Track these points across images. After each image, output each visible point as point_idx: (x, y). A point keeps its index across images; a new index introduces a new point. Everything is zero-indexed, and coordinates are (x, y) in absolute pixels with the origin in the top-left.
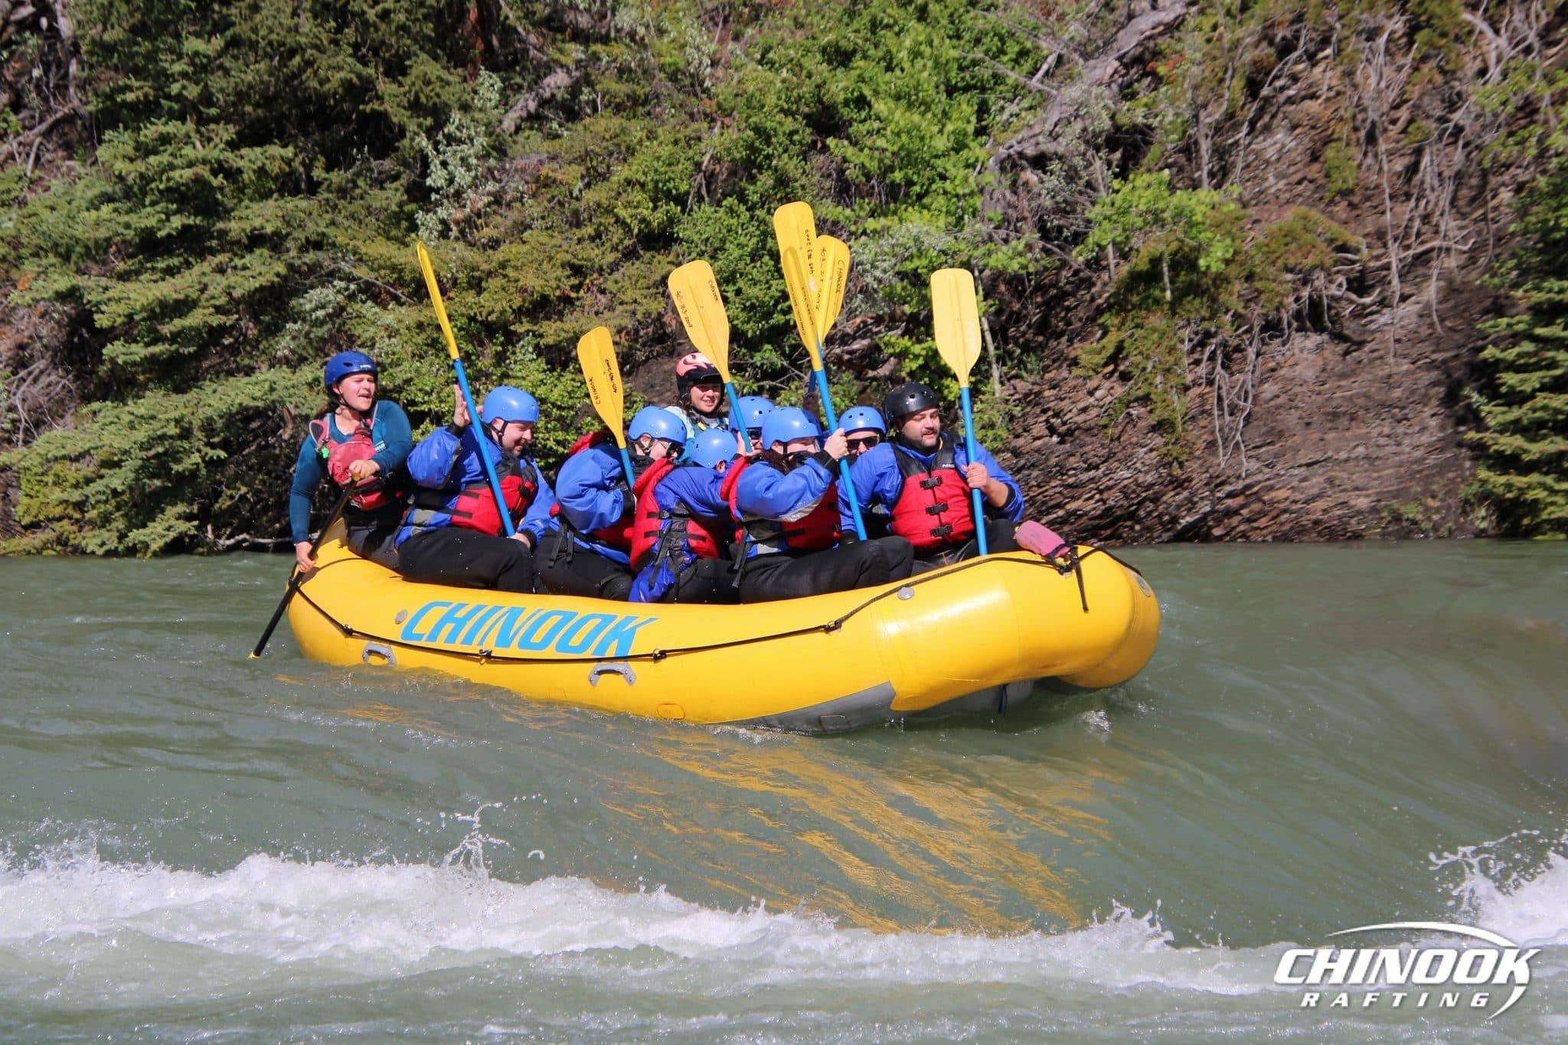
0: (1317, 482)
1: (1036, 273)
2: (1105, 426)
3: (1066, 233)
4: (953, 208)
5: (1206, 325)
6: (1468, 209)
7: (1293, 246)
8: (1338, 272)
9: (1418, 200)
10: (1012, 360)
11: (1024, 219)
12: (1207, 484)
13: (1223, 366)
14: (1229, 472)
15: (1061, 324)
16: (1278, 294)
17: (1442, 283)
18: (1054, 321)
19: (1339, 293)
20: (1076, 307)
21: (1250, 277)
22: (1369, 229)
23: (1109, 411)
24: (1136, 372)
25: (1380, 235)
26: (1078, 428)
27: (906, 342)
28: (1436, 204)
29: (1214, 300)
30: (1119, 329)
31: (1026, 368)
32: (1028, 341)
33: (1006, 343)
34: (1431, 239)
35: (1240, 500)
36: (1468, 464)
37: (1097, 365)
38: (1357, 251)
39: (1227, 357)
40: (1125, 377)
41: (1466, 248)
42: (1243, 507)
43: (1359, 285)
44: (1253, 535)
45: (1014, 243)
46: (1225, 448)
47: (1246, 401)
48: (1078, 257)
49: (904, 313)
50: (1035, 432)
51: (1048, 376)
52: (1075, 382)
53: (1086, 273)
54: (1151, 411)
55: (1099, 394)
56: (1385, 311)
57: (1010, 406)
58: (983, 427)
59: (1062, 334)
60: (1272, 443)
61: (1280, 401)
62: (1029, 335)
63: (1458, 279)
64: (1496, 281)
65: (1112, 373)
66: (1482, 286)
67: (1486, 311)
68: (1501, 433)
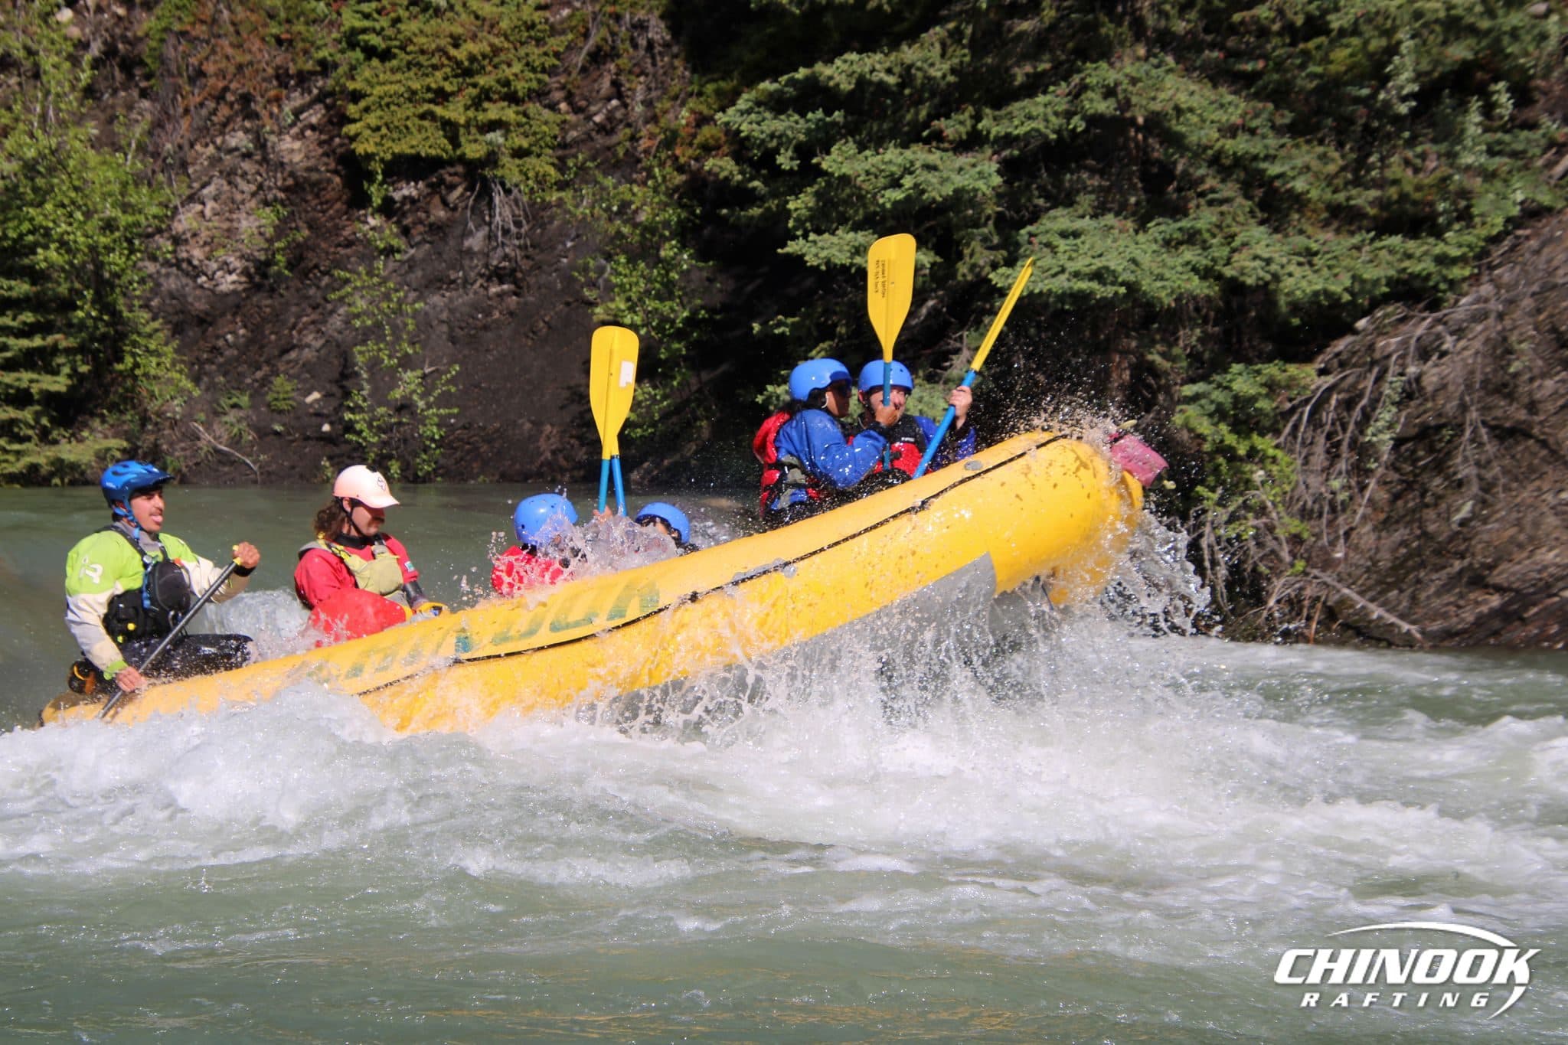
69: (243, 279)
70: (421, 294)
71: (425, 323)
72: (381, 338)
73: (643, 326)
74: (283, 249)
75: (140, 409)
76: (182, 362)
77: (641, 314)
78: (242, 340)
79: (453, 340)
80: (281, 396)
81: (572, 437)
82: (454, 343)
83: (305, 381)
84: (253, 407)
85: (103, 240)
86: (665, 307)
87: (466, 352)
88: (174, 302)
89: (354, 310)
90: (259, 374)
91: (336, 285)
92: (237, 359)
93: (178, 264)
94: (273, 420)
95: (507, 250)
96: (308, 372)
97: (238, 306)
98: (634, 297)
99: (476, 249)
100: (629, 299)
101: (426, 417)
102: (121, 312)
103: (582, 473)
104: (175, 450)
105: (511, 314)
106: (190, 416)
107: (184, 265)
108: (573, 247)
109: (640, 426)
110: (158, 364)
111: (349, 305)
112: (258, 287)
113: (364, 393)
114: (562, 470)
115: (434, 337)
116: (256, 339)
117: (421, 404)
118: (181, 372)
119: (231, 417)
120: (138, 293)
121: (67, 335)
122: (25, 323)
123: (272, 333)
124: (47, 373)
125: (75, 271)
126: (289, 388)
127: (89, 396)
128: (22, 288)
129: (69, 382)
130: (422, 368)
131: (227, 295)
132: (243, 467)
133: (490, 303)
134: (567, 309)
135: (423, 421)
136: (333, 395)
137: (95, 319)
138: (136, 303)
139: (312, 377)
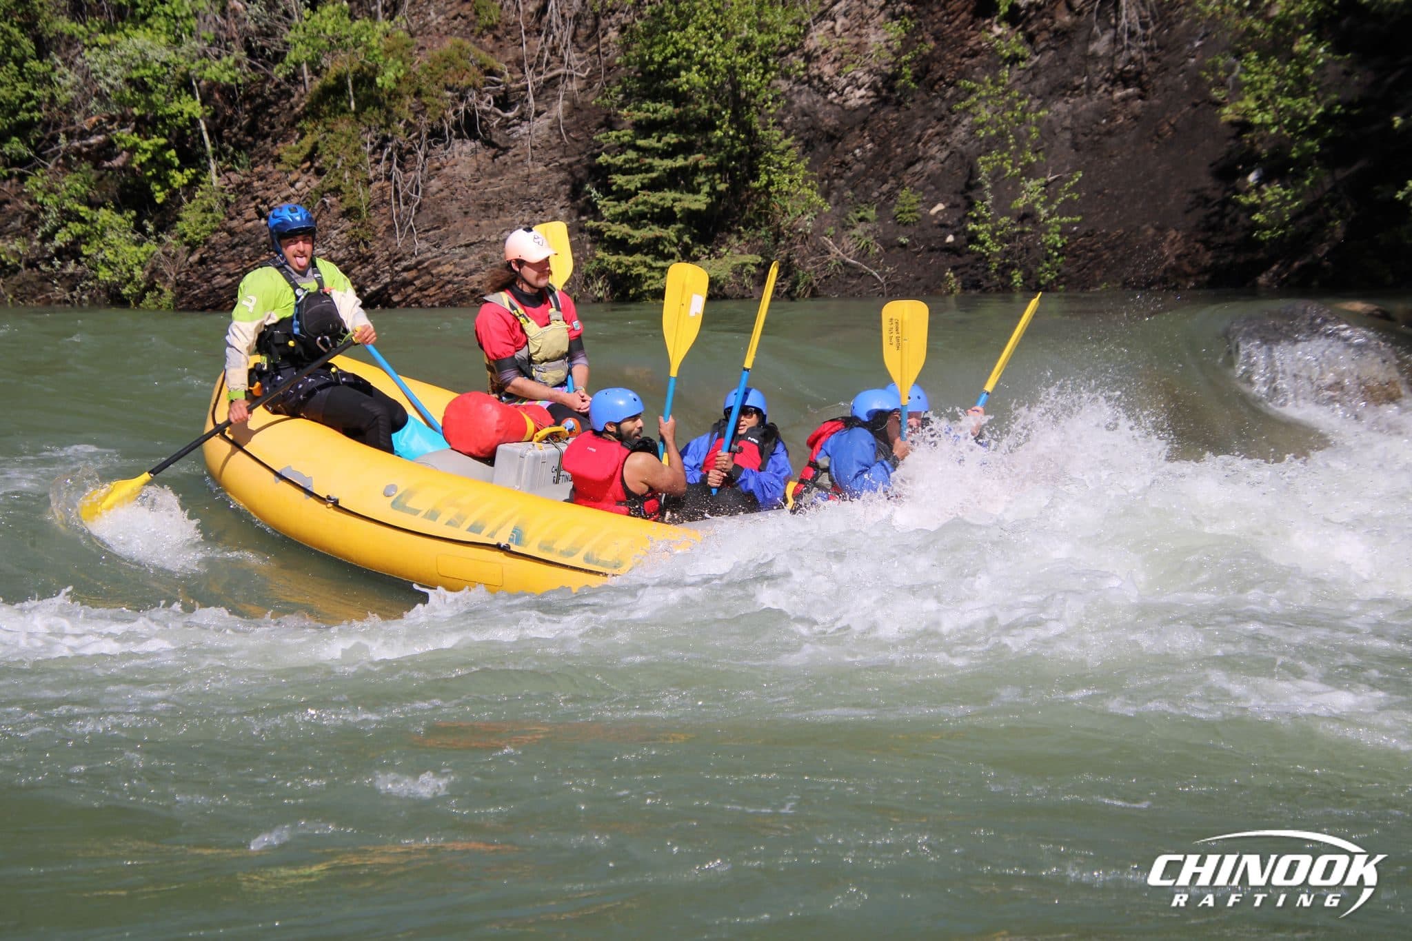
0: (473, 259)
1: (245, 85)
3: (268, 52)
4: (172, 28)
5: (383, 131)
6: (585, 45)
7: (451, 70)
8: (487, 91)
9: (547, 36)
10: (226, 156)
11: (233, 39)
12: (387, 260)
13: (398, 165)
14: (405, 251)
15: (266, 128)
16: (440, 108)
17: (567, 103)
18: (260, 125)
19: (488, 109)
20: (278, 114)
21: (418, 94)
22: (511, 57)
23: (308, 200)
24: (329, 169)
25: (519, 63)
27: (135, 138)
28: (561, 40)
29: (389, 112)
30: (314, 133)
31: (238, 164)
32: (239, 141)
33: (222, 142)
34: (558, 67)
35: (413, 273)
36: (588, 246)
37: (297, 162)
38: (501, 75)
39: (401, 157)
40: (320, 172)
41: (584, 75)
42: (416, 278)
43: (504, 102)
44: (424, 302)
45: (225, 59)
46: (401, 230)
47: (417, 193)
48: (279, 72)
49: (133, 114)
50: (246, 216)
51: (256, 170)
52: (278, 176)
53: (286, 86)
54: (341, 201)
55: (298, 185)
56: (525, 123)
57: (226, 194)
58: (203, 211)
59: (267, 135)
60: (438, 228)
61: (443, 194)
62: (240, 136)
63: (579, 100)
64: (607, 102)
65: (309, 169)
66: (597, 106)
67: (600, 126)
68: (613, 222)
69: (871, 93)
70: (1047, 97)
71: (1049, 131)
72: (1005, 147)
73: (1274, 124)
74: (909, 62)
75: (774, 225)
76: (813, 178)
77: (1272, 112)
78: (869, 154)
79: (1076, 146)
80: (907, 209)
81: (1196, 241)
82: (1077, 150)
83: (930, 193)
84: (880, 220)
85: (741, 61)
86: (1298, 104)
87: (1089, 158)
88: (806, 118)
89: (978, 120)
90: (885, 188)
91: (961, 96)
92: (865, 173)
93: (809, 82)
94: (898, 233)
95: (1133, 52)
96: (932, 183)
97: (865, 121)
98: (1265, 95)
99: (1101, 53)
100: (1259, 98)
101: (1049, 226)
102: (756, 130)
103: (1207, 277)
104: (806, 264)
105: (1136, 118)
106: (819, 231)
107: (815, 82)
108: (1201, 46)
109: (1269, 228)
110: (791, 181)
111: (974, 115)
112: (885, 101)
113: (987, 203)
114: (1187, 276)
115: (1056, 143)
116: (882, 153)
117: (1044, 212)
118: (812, 187)
119: (859, 230)
120: (772, 111)
121: (707, 154)
122: (669, 144)
123: (897, 147)
124: (689, 192)
125: (714, 92)
126: (914, 200)
127: (727, 213)
128: (666, 110)
129: (709, 200)
130: (1045, 176)
131: (855, 110)
132: (870, 279)
133: (1115, 107)
134: (1193, 111)
135: (1045, 229)
136: (957, 206)
137: (733, 138)
138: (770, 121)
139: (937, 189)
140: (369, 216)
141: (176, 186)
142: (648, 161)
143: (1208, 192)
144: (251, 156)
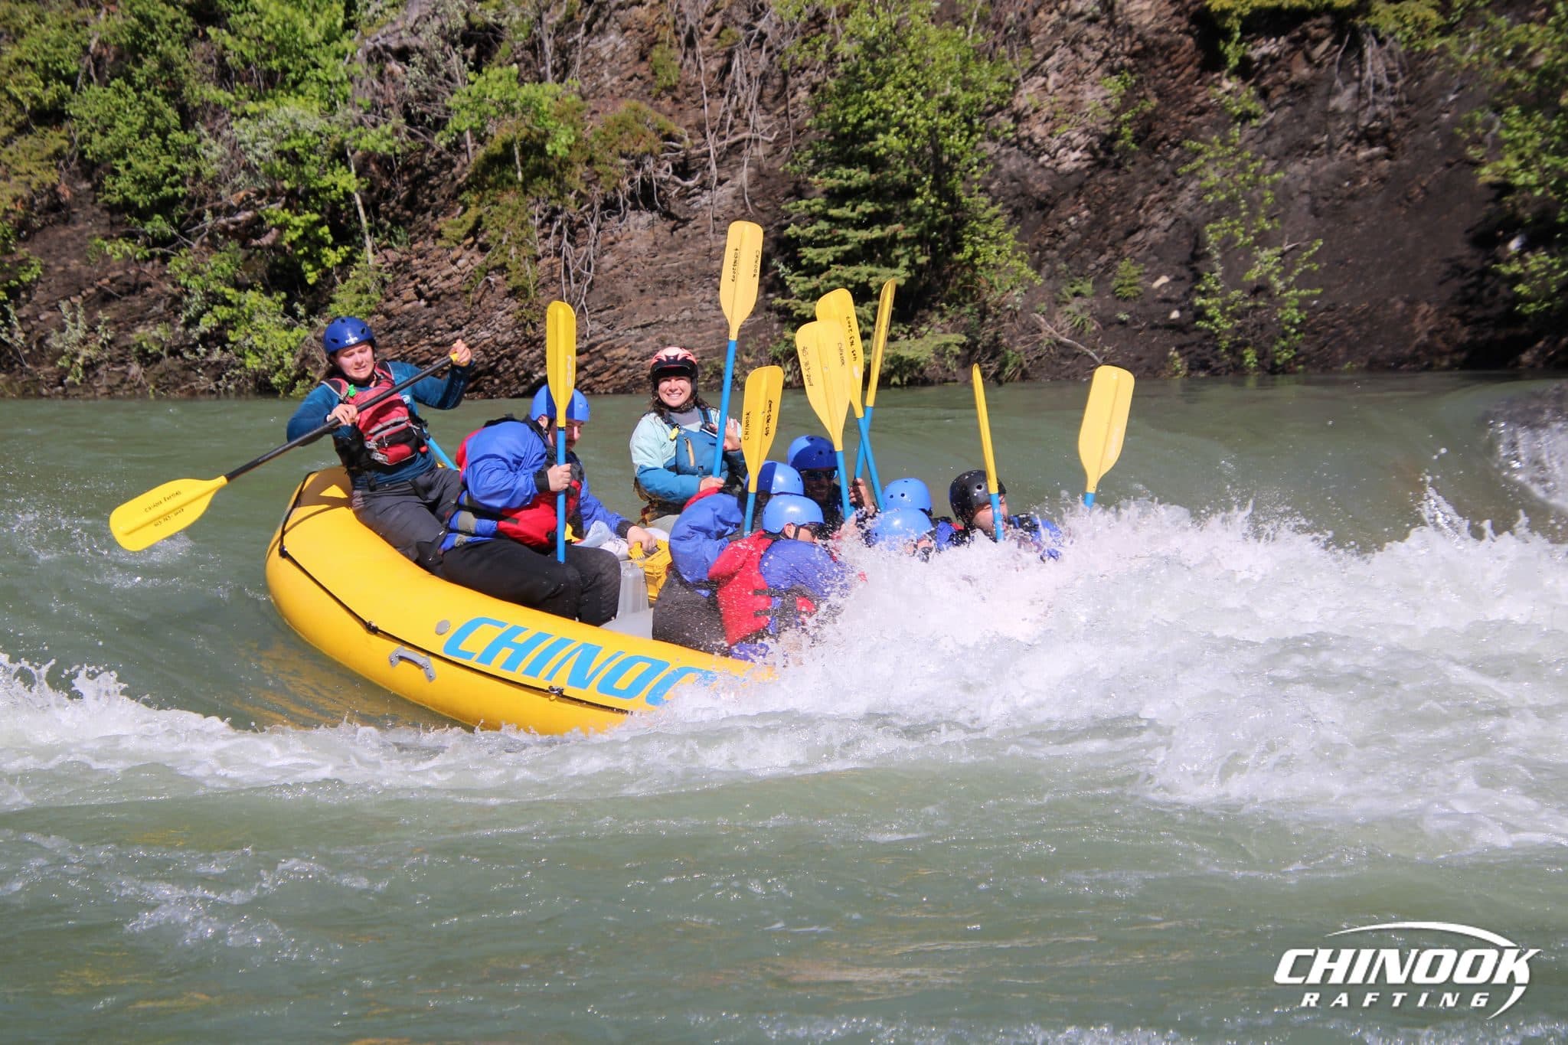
0: (650, 341)
1: (403, 154)
2: (467, 292)
3: (428, 119)
4: (326, 94)
5: (553, 203)
6: (771, 106)
7: (627, 135)
8: (665, 158)
9: (730, 97)
10: (383, 231)
11: (391, 105)
13: (569, 240)
15: (426, 201)
16: (614, 176)
17: (752, 170)
18: (420, 198)
19: (666, 177)
20: (439, 186)
21: (590, 162)
22: (691, 121)
23: (471, 278)
24: (493, 245)
25: (700, 127)
26: (443, 293)
27: (286, 214)
28: (746, 101)
29: (559, 181)
30: (478, 206)
31: (396, 240)
32: (397, 215)
33: (378, 216)
34: (743, 131)
35: (585, 357)
36: (776, 326)
37: (459, 237)
38: (681, 140)
39: (572, 231)
40: (484, 248)
41: (771, 139)
42: (588, 363)
43: (683, 170)
44: (596, 388)
45: (382, 127)
47: (589, 270)
48: (440, 140)
49: (284, 188)
50: (405, 297)
51: (415, 246)
52: (439, 253)
53: (447, 156)
54: (507, 279)
55: (461, 263)
56: (705, 193)
57: (383, 273)
58: (358, 292)
59: (427, 209)
60: (612, 307)
61: (618, 270)
62: (398, 210)
63: (766, 166)
64: (796, 168)
65: (472, 245)
66: (785, 173)
67: (789, 195)
68: (803, 299)
69: (1087, 156)
70: (1281, 159)
71: (1285, 196)
72: (1236, 214)
73: (1539, 186)
74: (1129, 121)
75: (980, 301)
76: (1022, 248)
77: (1536, 172)
78: (1085, 223)
79: (1315, 212)
80: (1127, 282)
81: (1452, 315)
82: (1317, 216)
83: (1152, 264)
84: (1097, 294)
85: (943, 122)
87: (1330, 225)
88: (1015, 184)
89: (1206, 184)
90: (1103, 259)
91: (1186, 157)
92: (1080, 243)
93: (1018, 143)
94: (1117, 309)
95: (1379, 108)
96: (1155, 254)
97: (1081, 187)
98: (1528, 153)
99: (1343, 109)
100: (1521, 157)
101: (1285, 300)
102: (960, 198)
103: (1464, 355)
104: (1015, 344)
105: (1383, 180)
106: (1030, 307)
107: (1025, 144)
108: (1455, 100)
109: (1534, 301)
110: (999, 252)
111: (1201, 179)
112: (1102, 164)
113: (1216, 275)
114: (1441, 354)
115: (1293, 209)
116: (1099, 222)
117: (1279, 285)
118: (1022, 259)
119: (1074, 306)
120: (977, 176)
121: (906, 225)
122: (864, 214)
123: (1117, 214)
124: (886, 265)
125: (913, 156)
126: (1135, 273)
127: (928, 289)
128: (861, 176)
129: (908, 275)
130: (1281, 245)
131: (1069, 174)
132: (1087, 360)
133: (1358, 169)
134: (1448, 171)
135: (1281, 304)
136: (1183, 278)
137: (934, 206)
138: (976, 187)
139: (1161, 260)
140: (537, 296)
141: (329, 265)
142: (841, 232)
143: (1464, 261)
144: (410, 232)
